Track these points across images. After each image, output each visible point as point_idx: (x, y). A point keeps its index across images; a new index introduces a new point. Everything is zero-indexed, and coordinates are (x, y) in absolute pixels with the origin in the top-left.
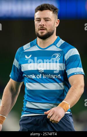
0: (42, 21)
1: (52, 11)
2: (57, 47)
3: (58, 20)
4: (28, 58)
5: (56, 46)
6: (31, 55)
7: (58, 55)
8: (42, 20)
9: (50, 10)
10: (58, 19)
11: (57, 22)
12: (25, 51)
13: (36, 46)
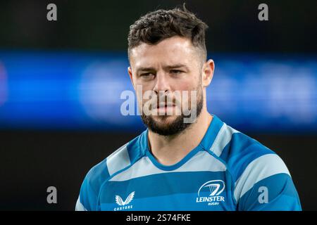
0: (160, 76)
1: (188, 38)
2: (214, 155)
3: (211, 64)
4: (124, 203)
5: (211, 153)
6: (133, 194)
7: (218, 186)
8: (161, 74)
9: (180, 35)
10: (211, 61)
11: (209, 68)
12: (112, 180)
13: (148, 159)
